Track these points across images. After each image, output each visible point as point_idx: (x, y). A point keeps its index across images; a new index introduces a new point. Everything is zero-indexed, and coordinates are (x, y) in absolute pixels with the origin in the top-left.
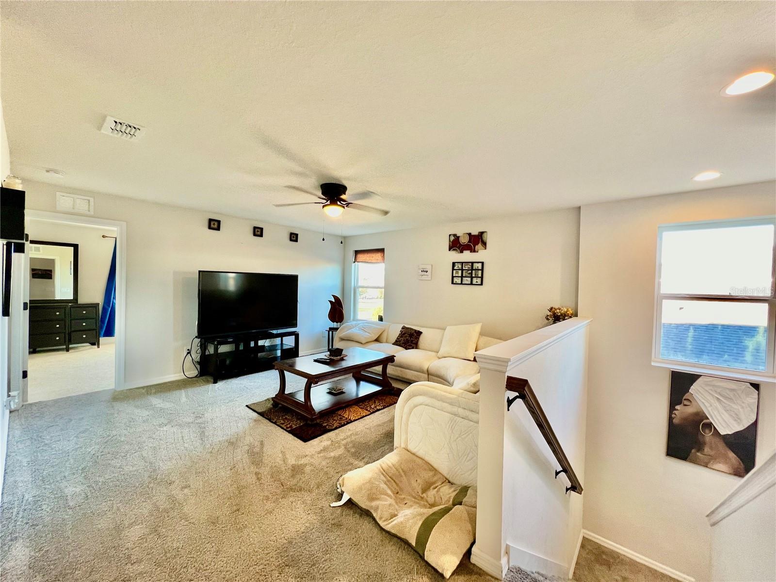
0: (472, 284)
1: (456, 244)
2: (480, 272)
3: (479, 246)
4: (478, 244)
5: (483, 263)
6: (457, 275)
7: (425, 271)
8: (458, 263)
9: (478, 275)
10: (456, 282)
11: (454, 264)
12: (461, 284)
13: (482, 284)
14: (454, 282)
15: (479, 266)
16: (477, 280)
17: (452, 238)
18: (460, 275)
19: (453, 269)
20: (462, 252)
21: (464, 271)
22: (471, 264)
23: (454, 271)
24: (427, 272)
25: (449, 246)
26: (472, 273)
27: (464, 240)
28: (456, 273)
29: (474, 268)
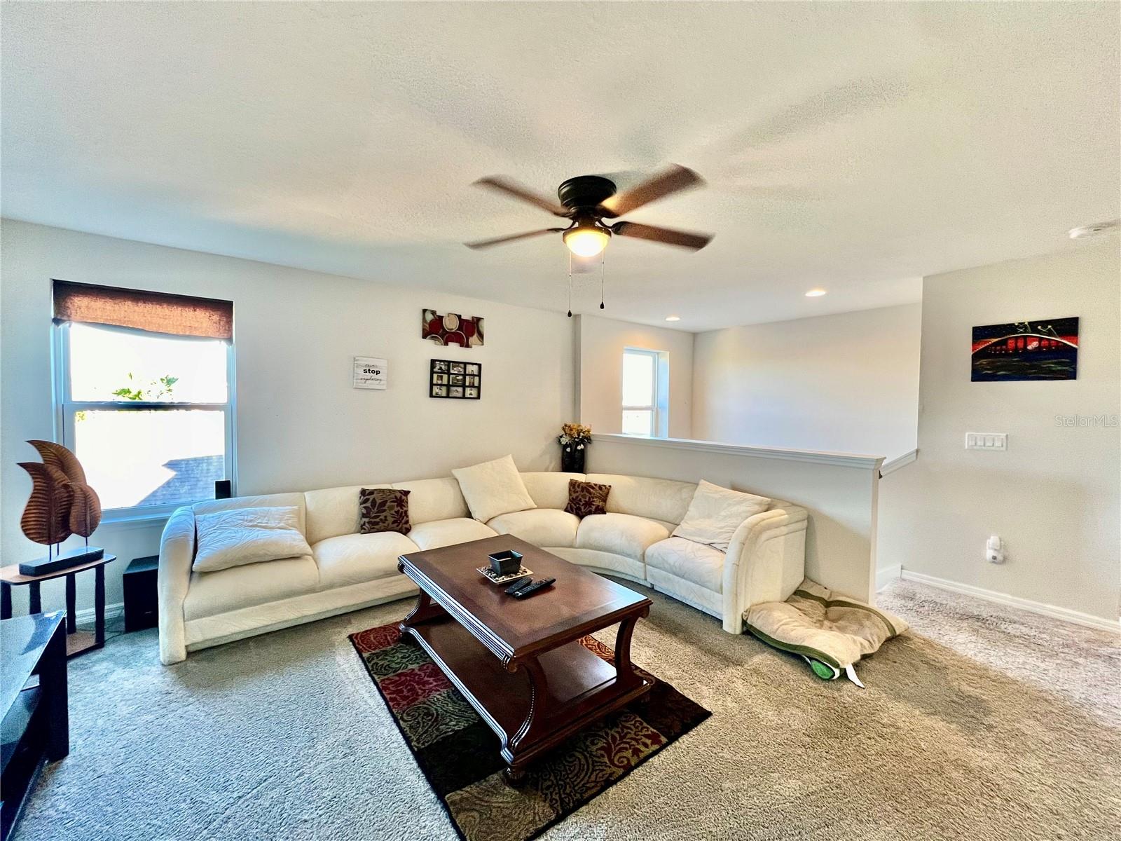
0: (464, 397)
1: (434, 328)
2: (477, 379)
3: (474, 339)
4: (472, 335)
5: (480, 366)
6: (440, 382)
7: (373, 372)
8: (441, 361)
9: (473, 383)
10: (437, 394)
11: (433, 362)
12: (448, 396)
13: (478, 397)
14: (434, 394)
15: (475, 369)
16: (472, 392)
17: (429, 317)
18: (445, 381)
19: (432, 373)
20: (446, 344)
21: (451, 376)
22: (462, 365)
23: (435, 376)
24: (378, 373)
25: (424, 330)
26: (464, 380)
27: (451, 325)
28: (438, 379)
29: (467, 373)
